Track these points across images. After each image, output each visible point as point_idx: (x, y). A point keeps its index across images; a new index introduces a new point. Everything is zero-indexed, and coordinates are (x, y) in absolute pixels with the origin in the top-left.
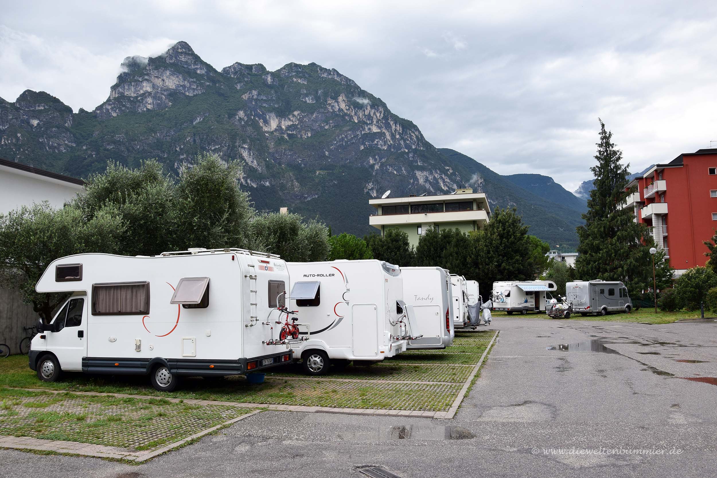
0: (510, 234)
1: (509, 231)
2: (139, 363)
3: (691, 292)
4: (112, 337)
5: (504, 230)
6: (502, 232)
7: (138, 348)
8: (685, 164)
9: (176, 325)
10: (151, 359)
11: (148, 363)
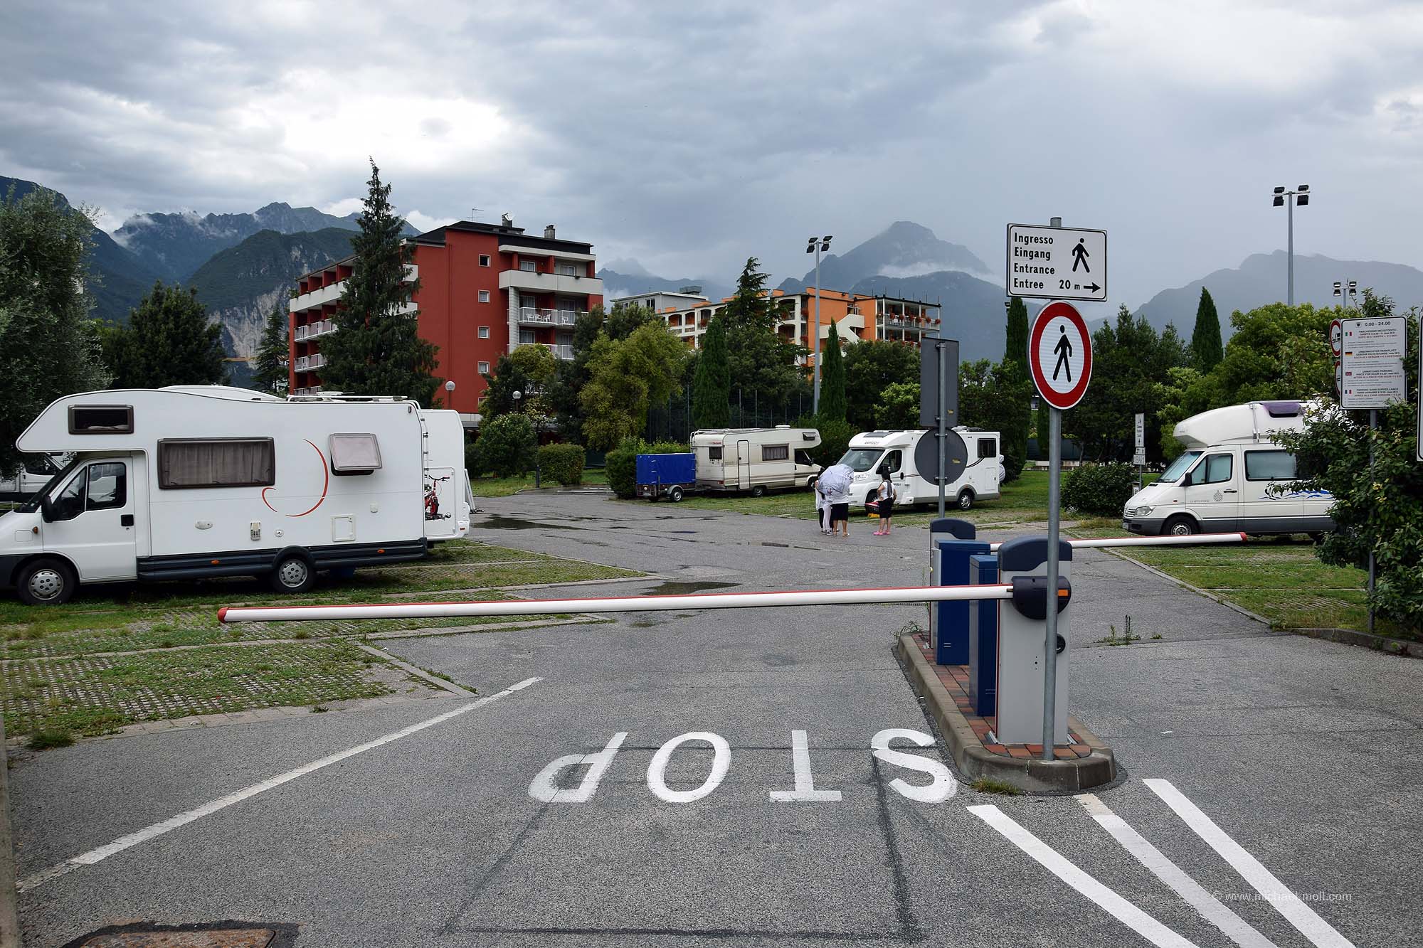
0: (189, 336)
1: (186, 331)
2: (259, 556)
3: (505, 450)
4: (204, 521)
5: (177, 327)
6: (174, 331)
7: (255, 535)
8: (447, 244)
9: (322, 499)
10: (279, 549)
11: (275, 555)
